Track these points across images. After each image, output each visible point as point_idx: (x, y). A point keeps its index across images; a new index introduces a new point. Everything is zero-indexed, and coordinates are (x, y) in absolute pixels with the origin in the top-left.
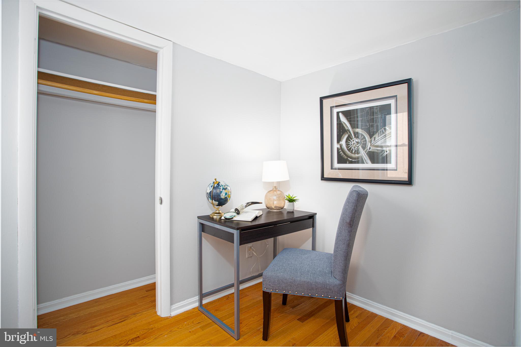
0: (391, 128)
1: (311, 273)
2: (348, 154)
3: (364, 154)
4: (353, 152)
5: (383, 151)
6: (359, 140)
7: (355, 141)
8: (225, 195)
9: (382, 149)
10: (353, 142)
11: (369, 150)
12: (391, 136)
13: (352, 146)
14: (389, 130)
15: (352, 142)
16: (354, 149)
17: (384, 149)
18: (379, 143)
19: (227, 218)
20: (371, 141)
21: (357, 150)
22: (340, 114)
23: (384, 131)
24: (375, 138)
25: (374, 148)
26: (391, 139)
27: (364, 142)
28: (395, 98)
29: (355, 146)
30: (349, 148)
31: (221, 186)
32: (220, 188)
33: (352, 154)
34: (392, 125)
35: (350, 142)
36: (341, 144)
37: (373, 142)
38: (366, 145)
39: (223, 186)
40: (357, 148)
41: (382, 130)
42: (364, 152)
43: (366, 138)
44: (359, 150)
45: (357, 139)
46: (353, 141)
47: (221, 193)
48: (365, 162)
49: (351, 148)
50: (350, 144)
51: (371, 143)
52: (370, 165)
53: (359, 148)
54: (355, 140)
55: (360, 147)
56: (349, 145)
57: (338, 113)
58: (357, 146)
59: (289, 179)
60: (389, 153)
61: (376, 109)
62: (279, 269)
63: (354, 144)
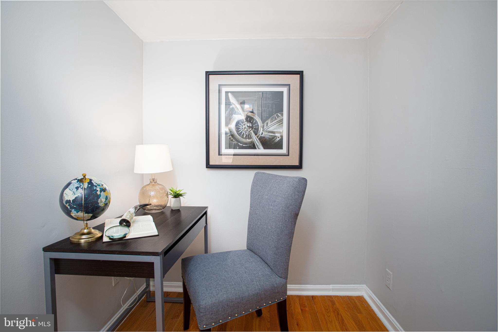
0: (283, 115)
1: (256, 282)
2: (238, 138)
3: (256, 139)
4: (244, 136)
5: (275, 136)
6: (251, 124)
7: (246, 126)
8: (105, 200)
9: (274, 135)
10: (244, 127)
11: (261, 135)
12: (283, 123)
13: (243, 131)
14: (282, 117)
15: (242, 126)
16: (245, 133)
17: (276, 135)
18: (271, 129)
19: (115, 237)
20: (263, 126)
21: (248, 135)
22: (230, 94)
23: (276, 117)
24: (267, 123)
25: (266, 133)
26: (283, 125)
27: (256, 127)
28: (288, 87)
29: (246, 130)
30: (239, 133)
31: (96, 187)
32: (96, 189)
33: (243, 139)
34: (284, 112)
35: (240, 126)
36: (230, 127)
37: (265, 127)
38: (258, 130)
39: (99, 185)
40: (248, 133)
41: (275, 116)
42: (256, 137)
43: (259, 123)
44: (251, 135)
45: (248, 123)
46: (245, 125)
47: (99, 198)
48: (257, 148)
49: (242, 132)
50: (240, 127)
51: (263, 128)
52: (261, 150)
53: (251, 133)
54: (246, 124)
55: (252, 131)
56: (240, 129)
57: (227, 93)
58: (249, 130)
59: (172, 169)
60: (280, 139)
61: (269, 95)
62: (217, 291)
63: (245, 128)
